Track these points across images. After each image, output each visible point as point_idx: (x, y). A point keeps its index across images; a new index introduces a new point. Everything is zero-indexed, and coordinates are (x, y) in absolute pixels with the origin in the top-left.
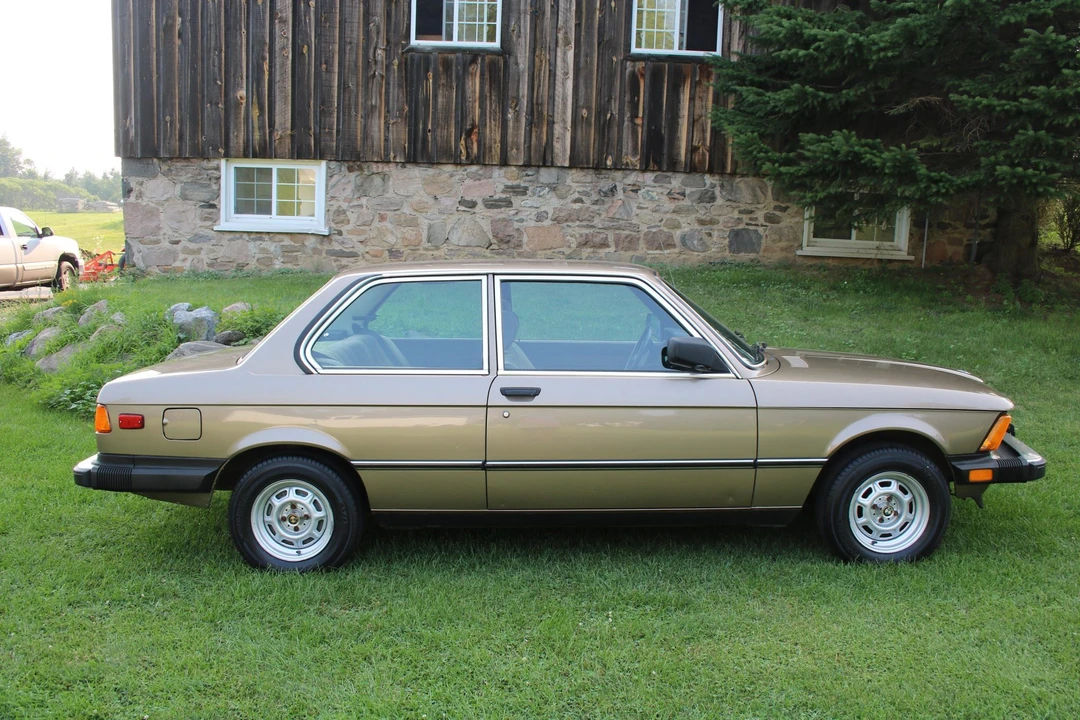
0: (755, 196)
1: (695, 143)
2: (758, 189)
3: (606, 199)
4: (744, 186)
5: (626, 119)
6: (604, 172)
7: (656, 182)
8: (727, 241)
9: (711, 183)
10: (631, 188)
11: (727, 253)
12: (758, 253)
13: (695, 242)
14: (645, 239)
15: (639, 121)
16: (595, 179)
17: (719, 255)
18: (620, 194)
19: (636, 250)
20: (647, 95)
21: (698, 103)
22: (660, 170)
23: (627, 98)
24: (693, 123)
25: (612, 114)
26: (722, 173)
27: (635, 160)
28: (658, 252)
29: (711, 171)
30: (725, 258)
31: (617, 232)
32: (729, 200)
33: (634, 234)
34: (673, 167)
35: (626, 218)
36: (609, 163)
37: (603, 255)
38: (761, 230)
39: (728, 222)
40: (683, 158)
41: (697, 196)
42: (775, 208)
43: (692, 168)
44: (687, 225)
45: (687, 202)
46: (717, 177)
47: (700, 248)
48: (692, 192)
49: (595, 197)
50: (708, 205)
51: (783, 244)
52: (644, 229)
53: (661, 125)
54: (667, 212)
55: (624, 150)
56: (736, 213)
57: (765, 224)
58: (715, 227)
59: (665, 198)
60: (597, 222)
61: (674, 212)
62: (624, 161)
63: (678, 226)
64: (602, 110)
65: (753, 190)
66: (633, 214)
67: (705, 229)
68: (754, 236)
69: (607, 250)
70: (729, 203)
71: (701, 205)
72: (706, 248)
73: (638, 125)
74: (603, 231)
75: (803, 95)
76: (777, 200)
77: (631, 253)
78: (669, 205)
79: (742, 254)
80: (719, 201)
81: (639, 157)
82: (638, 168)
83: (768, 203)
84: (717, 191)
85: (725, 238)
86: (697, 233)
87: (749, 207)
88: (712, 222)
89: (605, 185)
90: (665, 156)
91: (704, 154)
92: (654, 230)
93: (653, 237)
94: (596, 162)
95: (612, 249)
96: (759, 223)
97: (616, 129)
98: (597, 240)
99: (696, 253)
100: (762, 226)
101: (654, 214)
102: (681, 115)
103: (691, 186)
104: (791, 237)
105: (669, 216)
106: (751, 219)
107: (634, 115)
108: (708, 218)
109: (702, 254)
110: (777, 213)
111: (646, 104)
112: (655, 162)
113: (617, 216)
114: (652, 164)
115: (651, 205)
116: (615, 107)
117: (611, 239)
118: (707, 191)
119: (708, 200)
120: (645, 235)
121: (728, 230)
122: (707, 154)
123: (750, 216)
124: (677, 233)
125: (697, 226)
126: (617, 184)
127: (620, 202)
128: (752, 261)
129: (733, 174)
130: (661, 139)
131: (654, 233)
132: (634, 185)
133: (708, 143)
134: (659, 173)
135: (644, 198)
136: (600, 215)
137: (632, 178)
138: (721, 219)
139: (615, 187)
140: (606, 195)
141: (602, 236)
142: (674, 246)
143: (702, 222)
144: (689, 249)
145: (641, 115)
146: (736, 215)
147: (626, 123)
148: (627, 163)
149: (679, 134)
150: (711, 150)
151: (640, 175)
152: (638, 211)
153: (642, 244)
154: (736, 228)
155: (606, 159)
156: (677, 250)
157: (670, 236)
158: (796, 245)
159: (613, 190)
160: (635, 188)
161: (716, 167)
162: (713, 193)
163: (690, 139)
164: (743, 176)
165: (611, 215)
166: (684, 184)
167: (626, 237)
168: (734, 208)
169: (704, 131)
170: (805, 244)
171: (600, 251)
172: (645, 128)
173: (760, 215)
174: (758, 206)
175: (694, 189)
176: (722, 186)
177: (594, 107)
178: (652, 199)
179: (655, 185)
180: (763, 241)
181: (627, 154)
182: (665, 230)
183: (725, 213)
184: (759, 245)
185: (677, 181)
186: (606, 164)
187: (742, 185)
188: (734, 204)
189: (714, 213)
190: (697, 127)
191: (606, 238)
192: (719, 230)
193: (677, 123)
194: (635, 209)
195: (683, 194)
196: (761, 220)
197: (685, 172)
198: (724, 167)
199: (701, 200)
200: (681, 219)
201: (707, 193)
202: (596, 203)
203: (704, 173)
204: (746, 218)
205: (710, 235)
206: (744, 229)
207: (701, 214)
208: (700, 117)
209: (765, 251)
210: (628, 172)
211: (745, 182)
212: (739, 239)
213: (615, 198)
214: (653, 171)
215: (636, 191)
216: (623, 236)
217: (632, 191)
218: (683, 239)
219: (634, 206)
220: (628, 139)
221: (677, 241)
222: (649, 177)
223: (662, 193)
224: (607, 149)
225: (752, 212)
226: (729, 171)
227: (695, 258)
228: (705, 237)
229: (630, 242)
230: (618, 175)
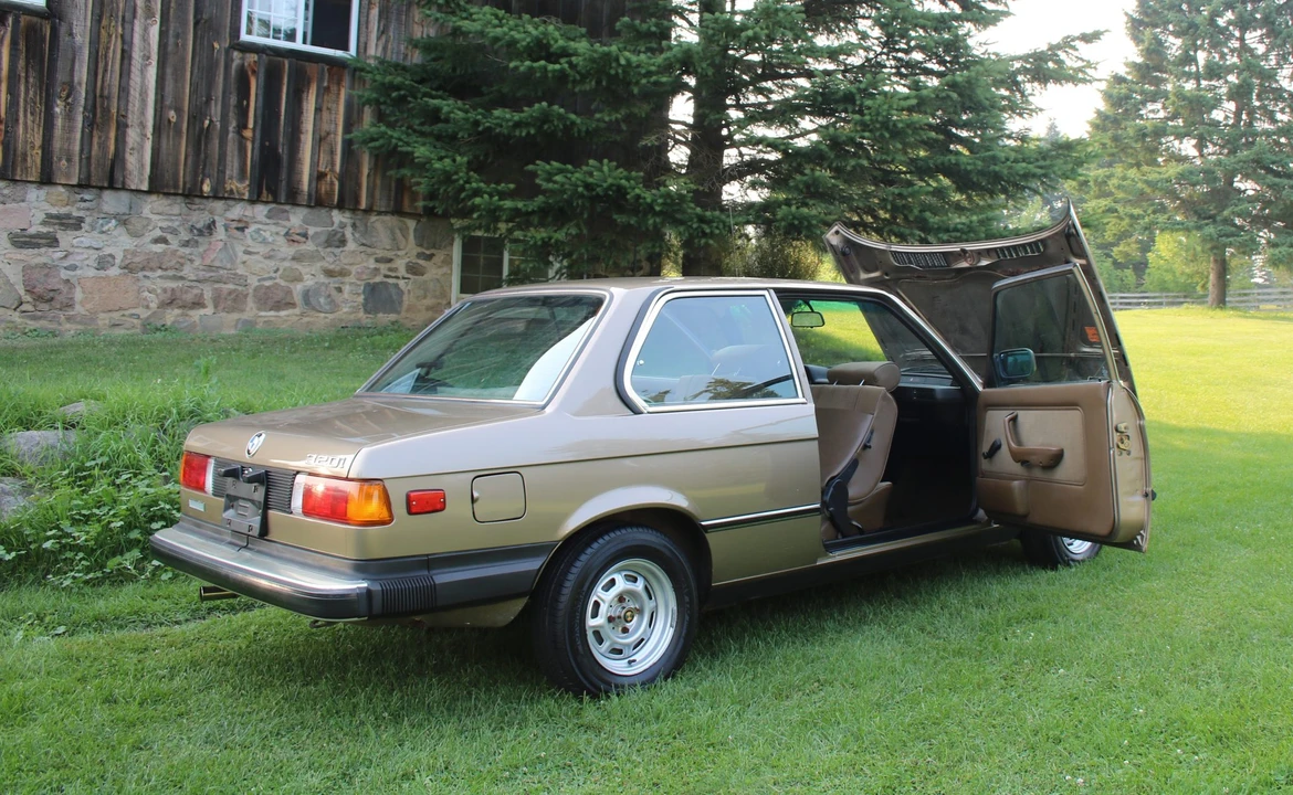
0: (394, 239)
1: (322, 169)
2: (398, 231)
3: (200, 239)
4: (382, 225)
5: (231, 129)
6: (197, 200)
7: (269, 218)
8: (361, 299)
9: (341, 222)
10: (235, 225)
11: (361, 314)
12: (399, 313)
13: (322, 300)
14: (254, 296)
15: (248, 134)
16: (185, 210)
17: (352, 317)
18: (220, 233)
19: (243, 311)
20: (261, 98)
21: (325, 114)
22: (275, 201)
23: (233, 100)
24: (321, 140)
25: (211, 121)
26: (355, 210)
27: (243, 187)
28: (272, 313)
29: (341, 206)
30: (359, 320)
31: (217, 286)
32: (363, 245)
33: (240, 288)
34: (293, 198)
35: (229, 266)
36: (206, 188)
37: (196, 318)
38: (402, 283)
39: (363, 273)
40: (305, 187)
41: (323, 238)
42: (419, 255)
43: (318, 202)
44: (311, 276)
45: (309, 246)
46: (348, 214)
47: (327, 307)
48: (316, 233)
49: (185, 236)
50: (337, 251)
51: (429, 301)
52: (253, 282)
53: (277, 140)
54: (284, 259)
55: (228, 172)
56: (372, 260)
57: (407, 276)
58: (347, 279)
59: (281, 240)
60: (187, 271)
61: (293, 259)
62: (228, 187)
63: (299, 279)
64: (197, 115)
65: (393, 233)
66: (238, 261)
67: (333, 282)
68: (393, 291)
69: (202, 312)
70: (362, 248)
71: (329, 250)
72: (334, 307)
73: (246, 139)
74: (198, 284)
75: (545, 118)
76: (421, 245)
77: (235, 316)
78: (288, 250)
79: (380, 315)
80: (351, 246)
81: (247, 182)
82: (246, 197)
83: (410, 250)
84: (348, 232)
85: (359, 294)
86: (323, 288)
87: (389, 255)
88: (343, 273)
89: (201, 219)
90: (284, 183)
91: (332, 184)
92: (267, 283)
93: (265, 293)
94: (188, 186)
95: (209, 310)
96: (400, 275)
97: (216, 142)
98: (189, 297)
99: (323, 315)
100: (404, 278)
101: (267, 262)
102: (304, 130)
103: (315, 225)
104: (438, 293)
105: (287, 264)
106: (390, 270)
107: (242, 126)
108: (338, 268)
109: (330, 316)
110: (421, 262)
111: (259, 112)
112: (269, 190)
113: (217, 264)
114: (265, 191)
115: (262, 249)
116: (216, 110)
117: (208, 295)
118: (336, 233)
119: (337, 243)
120: (255, 290)
121: (363, 283)
122: (337, 183)
123: (389, 265)
124: (298, 288)
125: (323, 279)
126: (216, 218)
127: (221, 245)
128: (393, 323)
129: (368, 211)
130: (277, 159)
131: (268, 288)
132: (239, 221)
133: (338, 168)
134: (273, 205)
135: (254, 240)
136: (191, 261)
137: (238, 211)
138: (354, 269)
139: (214, 222)
140: (201, 233)
141: (195, 291)
142: (293, 305)
143: (329, 273)
144: (314, 309)
145: (251, 125)
146: (372, 264)
147: (231, 135)
148: (231, 191)
149: (300, 155)
150: (342, 178)
151: (249, 207)
152: (246, 257)
153: (251, 303)
154: (372, 281)
155: (202, 183)
156: (297, 311)
157: (289, 292)
158: (444, 302)
159: (211, 227)
160: (240, 225)
161: (347, 202)
162: (343, 235)
163: (314, 164)
164: (380, 213)
165: (208, 262)
166: (305, 221)
167: (230, 293)
168: (369, 255)
169: (332, 153)
170: (453, 301)
171: (191, 313)
172: (257, 144)
173: (401, 264)
174: (399, 253)
175: (319, 229)
176: (354, 226)
177: (186, 109)
178: (264, 242)
179: (268, 221)
180: (405, 298)
181: (231, 178)
182: (283, 283)
183: (357, 261)
184: (401, 303)
185: (297, 218)
186: (201, 190)
187: (378, 225)
188: (369, 250)
189: (346, 261)
190: (325, 147)
191: (202, 294)
192: (351, 284)
193: (299, 140)
194: (240, 254)
195: (305, 235)
196: (402, 272)
197: (309, 206)
198: (357, 201)
199: (328, 243)
200: (303, 269)
201: (335, 235)
202: (186, 244)
203: (332, 207)
204: (383, 267)
205: (339, 290)
206: (381, 283)
207: (329, 263)
208: (328, 134)
209: (408, 310)
210: (231, 203)
211: (383, 222)
212: (378, 296)
213: (213, 239)
214: (267, 202)
215: (242, 229)
216: (225, 292)
217: (237, 229)
218: (306, 295)
219: (239, 249)
220: (233, 157)
221: (298, 298)
222: (261, 211)
223: (277, 233)
224: (204, 169)
225: (390, 261)
226: (363, 205)
227: (321, 321)
228: (334, 293)
229: (235, 300)
230: (219, 205)
